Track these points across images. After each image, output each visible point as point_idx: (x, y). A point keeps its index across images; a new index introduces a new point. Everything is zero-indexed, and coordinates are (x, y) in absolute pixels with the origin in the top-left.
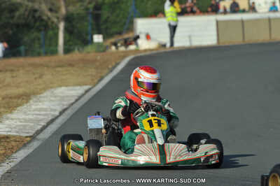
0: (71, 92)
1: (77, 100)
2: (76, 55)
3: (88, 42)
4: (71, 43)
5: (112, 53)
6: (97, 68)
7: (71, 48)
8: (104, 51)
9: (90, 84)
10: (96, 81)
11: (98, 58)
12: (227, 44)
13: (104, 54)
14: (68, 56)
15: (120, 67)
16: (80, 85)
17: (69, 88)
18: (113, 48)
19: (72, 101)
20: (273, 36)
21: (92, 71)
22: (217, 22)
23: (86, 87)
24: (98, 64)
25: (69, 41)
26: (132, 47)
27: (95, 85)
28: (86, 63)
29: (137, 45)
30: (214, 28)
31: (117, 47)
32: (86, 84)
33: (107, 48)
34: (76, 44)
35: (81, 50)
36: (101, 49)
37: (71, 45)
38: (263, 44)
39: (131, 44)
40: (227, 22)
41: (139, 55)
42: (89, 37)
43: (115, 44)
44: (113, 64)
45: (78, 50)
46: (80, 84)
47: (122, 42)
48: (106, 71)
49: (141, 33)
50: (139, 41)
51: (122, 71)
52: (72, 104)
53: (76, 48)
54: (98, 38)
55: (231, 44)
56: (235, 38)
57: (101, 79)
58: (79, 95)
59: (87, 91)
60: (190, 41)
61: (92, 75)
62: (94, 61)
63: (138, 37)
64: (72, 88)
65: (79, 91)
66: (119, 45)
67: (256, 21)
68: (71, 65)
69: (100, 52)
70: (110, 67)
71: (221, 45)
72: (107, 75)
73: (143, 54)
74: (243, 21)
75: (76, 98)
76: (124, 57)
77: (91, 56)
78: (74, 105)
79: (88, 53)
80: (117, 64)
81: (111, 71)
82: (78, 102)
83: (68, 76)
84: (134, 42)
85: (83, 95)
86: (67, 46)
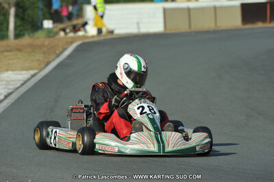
0: (18, 76)
1: (23, 84)
2: (26, 40)
3: (37, 27)
4: (21, 28)
5: (60, 39)
6: (44, 53)
7: (22, 33)
8: (53, 37)
9: (37, 69)
10: (43, 66)
11: (46, 43)
12: (173, 31)
13: (52, 39)
14: (18, 42)
15: (67, 53)
16: (27, 70)
17: (15, 72)
18: (62, 34)
19: (18, 85)
20: (219, 25)
21: (40, 56)
22: (165, 10)
23: (32, 72)
24: (45, 49)
25: (20, 26)
26: (81, 33)
27: (41, 70)
28: (34, 48)
29: (85, 31)
30: (161, 15)
31: (66, 33)
32: (32, 69)
33: (57, 33)
34: (27, 30)
35: (31, 35)
36: (51, 35)
37: (21, 31)
38: (207, 32)
39: (79, 30)
40: (173, 10)
41: (86, 41)
42: (39, 24)
43: (64, 30)
44: (61, 49)
45: (29, 34)
47: (71, 28)
48: (53, 57)
49: (89, 19)
50: (88, 27)
51: (70, 56)
52: (18, 88)
53: (26, 33)
54: (48, 24)
55: (177, 31)
56: (182, 26)
57: (48, 63)
58: (25, 79)
59: (33, 76)
60: (139, 27)
61: (39, 60)
62: (43, 46)
63: (86, 24)
64: (19, 72)
65: (25, 75)
66: (68, 30)
67: (202, 9)
68: (19, 50)
69: (50, 37)
70: (58, 52)
71: (168, 32)
72: (54, 60)
73: (90, 40)
74: (189, 9)
75: (22, 82)
76: (71, 43)
77: (38, 42)
79: (38, 38)
80: (64, 50)
81: (58, 56)
82: (24, 86)
83: (15, 61)
84: (82, 29)
85: (29, 79)
86: (18, 32)
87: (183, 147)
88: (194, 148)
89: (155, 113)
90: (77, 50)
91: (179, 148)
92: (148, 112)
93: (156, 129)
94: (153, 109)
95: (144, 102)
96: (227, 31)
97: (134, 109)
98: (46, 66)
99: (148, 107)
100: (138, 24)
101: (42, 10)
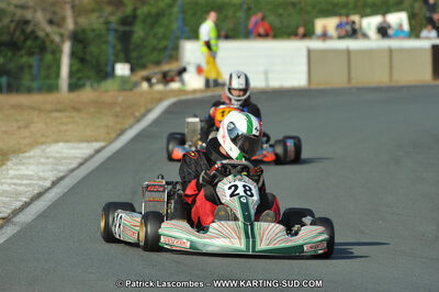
0: (78, 151)
1: (81, 164)
2: (87, 94)
3: (105, 73)
4: (79, 75)
5: (142, 94)
6: (117, 116)
7: (81, 82)
8: (131, 90)
9: (104, 140)
10: (113, 136)
11: (120, 99)
12: (322, 87)
13: (129, 93)
14: (74, 96)
15: (152, 116)
16: (88, 142)
17: (71, 145)
18: (145, 85)
19: (73, 166)
20: (395, 77)
21: (109, 120)
22: (309, 52)
23: (97, 145)
24: (118, 109)
25: (78, 71)
26: (175, 85)
27: (111, 142)
28: (100, 106)
29: (182, 82)
30: (304, 60)
31: (151, 85)
32: (97, 140)
33: (136, 84)
34: (89, 78)
35: (95, 85)
36: (127, 87)
37: (79, 79)
38: (377, 89)
39: (172, 80)
40: (324, 52)
41: (183, 98)
42: (109, 69)
43: (148, 80)
44: (143, 110)
45: (92, 86)
46: (88, 140)
47: (160, 76)
48: (131, 121)
49: (189, 64)
50: (186, 76)
51: (156, 122)
52: (73, 170)
53: (88, 83)
54: (122, 69)
55: (329, 87)
56: (335, 78)
57: (122, 132)
58: (85, 156)
59: (98, 151)
60: (267, 79)
61: (107, 126)
62: (113, 104)
63: (184, 70)
64: (76, 145)
65: (85, 149)
66: (154, 80)
67: (370, 52)
68: (76, 109)
69: (124, 90)
70: (137, 114)
71: (314, 87)
72: (131, 127)
73: (190, 97)
74: (348, 52)
75: (80, 160)
76: (160, 100)
77: (106, 97)
78: (76, 172)
79: (106, 91)
80: (149, 111)
81: (138, 120)
82: (83, 167)
83: (70, 126)
84: (177, 78)
85: (91, 157)
86: (74, 80)
87: (283, 245)
88: (302, 246)
89: (252, 195)
90: (168, 112)
91: (277, 246)
92: (242, 194)
93: (247, 218)
94: (250, 190)
95: (240, 180)
96: (409, 88)
97: (224, 188)
98: (119, 135)
99: (244, 186)
100: (266, 73)
101: (114, 47)
